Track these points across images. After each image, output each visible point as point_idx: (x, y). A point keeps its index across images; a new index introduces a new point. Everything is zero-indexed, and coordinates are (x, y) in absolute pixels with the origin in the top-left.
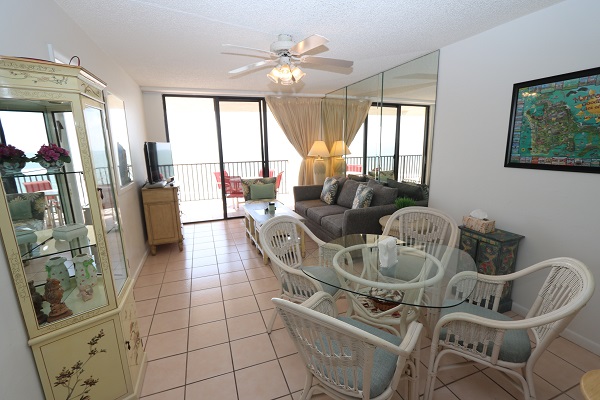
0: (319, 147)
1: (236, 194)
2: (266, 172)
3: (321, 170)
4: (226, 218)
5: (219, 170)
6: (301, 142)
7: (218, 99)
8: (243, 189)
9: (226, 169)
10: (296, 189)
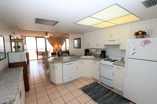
0: (56, 46)
1: (40, 55)
2: (46, 50)
3: (57, 50)
4: (38, 59)
5: (36, 50)
6: (53, 45)
7: (36, 37)
8: (41, 54)
9: (38, 50)
10: (51, 53)
